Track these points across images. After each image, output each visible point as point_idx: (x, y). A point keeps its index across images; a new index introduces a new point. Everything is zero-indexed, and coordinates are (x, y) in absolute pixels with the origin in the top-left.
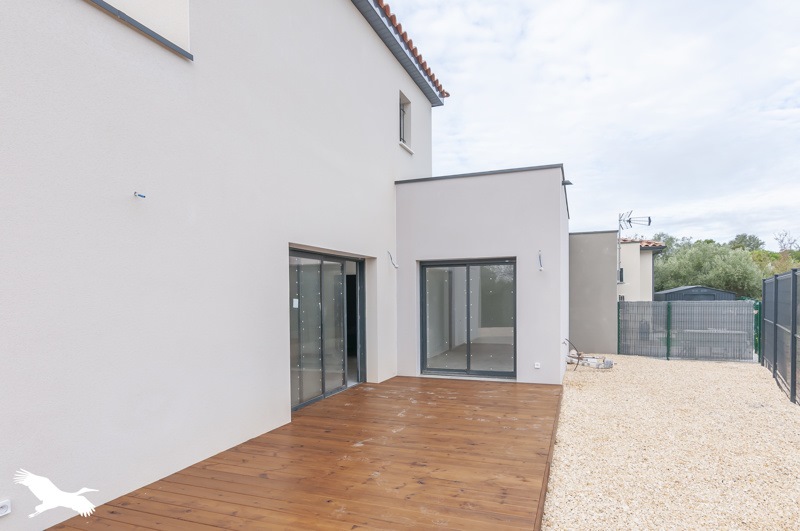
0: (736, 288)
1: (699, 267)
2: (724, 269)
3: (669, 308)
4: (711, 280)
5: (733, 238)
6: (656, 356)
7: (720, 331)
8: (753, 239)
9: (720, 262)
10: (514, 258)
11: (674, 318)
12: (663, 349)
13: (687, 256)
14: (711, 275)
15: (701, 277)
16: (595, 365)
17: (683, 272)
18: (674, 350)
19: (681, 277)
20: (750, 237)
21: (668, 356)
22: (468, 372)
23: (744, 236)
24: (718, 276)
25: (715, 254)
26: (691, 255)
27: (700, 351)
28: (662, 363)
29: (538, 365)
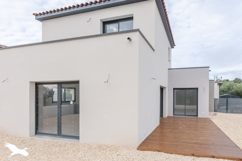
0: (239, 95)
1: (229, 89)
2: (236, 89)
3: (227, 100)
4: (232, 92)
5: (234, 79)
6: (224, 112)
7: (240, 106)
8: (240, 79)
9: (235, 87)
10: (198, 88)
11: (228, 103)
12: (226, 111)
13: (226, 85)
14: (233, 91)
15: (230, 91)
16: (212, 114)
17: (225, 90)
18: (228, 111)
19: (224, 91)
20: (239, 79)
21: (227, 112)
22: (185, 115)
23: (237, 79)
24: (235, 91)
25: (234, 85)
26: (227, 85)
27: (234, 111)
28: (226, 114)
29: (203, 113)
